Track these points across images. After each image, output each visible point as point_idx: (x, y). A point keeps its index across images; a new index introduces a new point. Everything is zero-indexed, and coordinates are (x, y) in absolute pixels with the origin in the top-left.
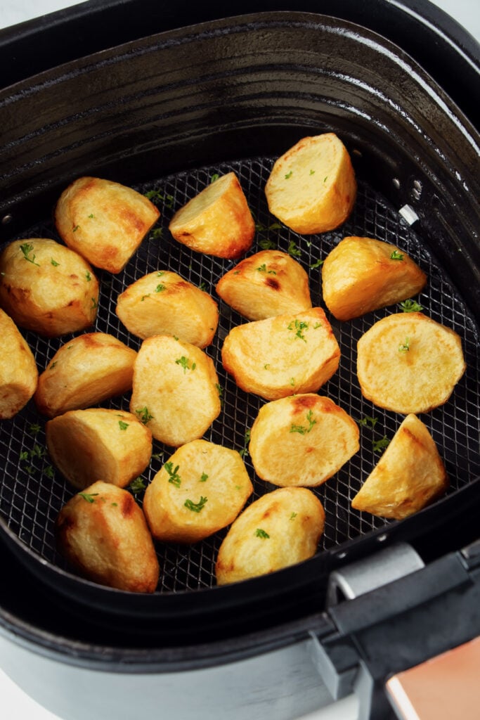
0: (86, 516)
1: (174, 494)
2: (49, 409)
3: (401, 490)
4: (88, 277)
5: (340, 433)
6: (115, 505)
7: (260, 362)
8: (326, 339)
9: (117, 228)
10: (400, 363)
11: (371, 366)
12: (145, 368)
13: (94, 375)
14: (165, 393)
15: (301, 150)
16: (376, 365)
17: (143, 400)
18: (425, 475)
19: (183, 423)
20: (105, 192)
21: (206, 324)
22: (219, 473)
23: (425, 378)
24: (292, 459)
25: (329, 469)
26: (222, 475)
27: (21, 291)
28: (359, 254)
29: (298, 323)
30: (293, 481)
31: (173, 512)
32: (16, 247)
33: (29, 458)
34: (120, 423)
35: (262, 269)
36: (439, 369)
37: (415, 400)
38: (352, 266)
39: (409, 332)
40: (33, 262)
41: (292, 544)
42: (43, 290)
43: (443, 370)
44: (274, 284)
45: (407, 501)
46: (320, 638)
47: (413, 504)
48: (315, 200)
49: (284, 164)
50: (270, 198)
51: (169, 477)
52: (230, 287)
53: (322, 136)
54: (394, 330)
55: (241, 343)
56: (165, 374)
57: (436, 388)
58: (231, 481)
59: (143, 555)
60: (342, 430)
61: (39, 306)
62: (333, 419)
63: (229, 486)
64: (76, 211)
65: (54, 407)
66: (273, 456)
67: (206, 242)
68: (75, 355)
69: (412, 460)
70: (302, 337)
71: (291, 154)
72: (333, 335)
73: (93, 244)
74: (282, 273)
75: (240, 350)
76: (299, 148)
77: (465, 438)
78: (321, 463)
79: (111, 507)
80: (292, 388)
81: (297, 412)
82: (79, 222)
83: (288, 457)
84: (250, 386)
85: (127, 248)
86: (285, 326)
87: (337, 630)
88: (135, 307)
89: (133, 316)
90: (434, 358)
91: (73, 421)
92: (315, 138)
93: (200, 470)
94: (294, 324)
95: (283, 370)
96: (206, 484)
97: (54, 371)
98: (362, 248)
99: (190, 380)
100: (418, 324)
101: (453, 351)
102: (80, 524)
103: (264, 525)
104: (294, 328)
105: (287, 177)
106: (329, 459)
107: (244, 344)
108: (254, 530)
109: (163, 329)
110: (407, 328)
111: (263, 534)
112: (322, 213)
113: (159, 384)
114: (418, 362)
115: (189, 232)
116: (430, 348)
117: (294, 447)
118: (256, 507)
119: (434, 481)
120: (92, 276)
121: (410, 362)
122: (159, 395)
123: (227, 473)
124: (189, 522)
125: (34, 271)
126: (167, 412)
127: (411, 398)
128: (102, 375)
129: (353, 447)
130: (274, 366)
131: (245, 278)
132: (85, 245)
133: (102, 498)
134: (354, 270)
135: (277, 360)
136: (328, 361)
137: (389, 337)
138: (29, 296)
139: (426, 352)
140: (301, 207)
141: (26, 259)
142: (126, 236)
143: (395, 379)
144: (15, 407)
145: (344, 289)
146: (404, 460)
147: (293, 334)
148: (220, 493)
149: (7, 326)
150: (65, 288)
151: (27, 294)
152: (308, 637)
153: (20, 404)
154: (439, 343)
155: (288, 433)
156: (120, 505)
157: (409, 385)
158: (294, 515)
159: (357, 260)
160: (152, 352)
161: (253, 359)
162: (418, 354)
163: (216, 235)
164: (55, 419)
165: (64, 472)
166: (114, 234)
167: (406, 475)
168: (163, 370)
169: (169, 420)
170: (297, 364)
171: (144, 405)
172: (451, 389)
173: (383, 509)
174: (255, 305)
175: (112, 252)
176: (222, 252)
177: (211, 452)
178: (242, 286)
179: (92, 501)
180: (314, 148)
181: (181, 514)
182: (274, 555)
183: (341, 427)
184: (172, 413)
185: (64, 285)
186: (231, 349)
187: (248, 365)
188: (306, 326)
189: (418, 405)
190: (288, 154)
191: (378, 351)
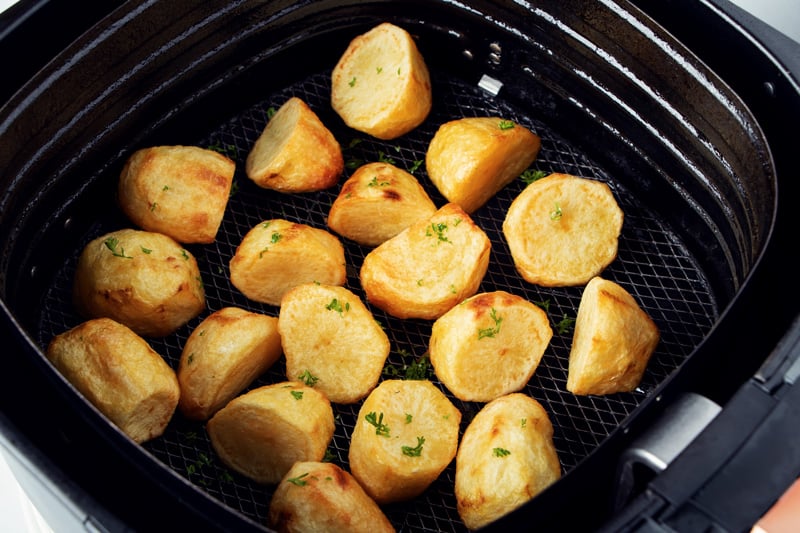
0: (303, 501)
1: (387, 445)
2: (202, 409)
3: (622, 356)
4: (184, 255)
5: (529, 324)
6: (329, 479)
7: (411, 280)
8: (471, 233)
9: (200, 193)
10: (556, 232)
11: (529, 245)
12: (292, 328)
13: (241, 354)
14: (322, 347)
15: (355, 53)
16: (533, 241)
17: (301, 364)
18: (638, 333)
19: (353, 374)
20: (170, 158)
21: (337, 260)
22: (420, 409)
23: (586, 240)
24: (488, 369)
25: (529, 366)
26: (424, 411)
27: (121, 292)
28: (468, 136)
29: (435, 226)
30: (497, 391)
31: (395, 465)
32: (94, 248)
33: (198, 470)
34: (293, 393)
35: (374, 184)
36: (597, 225)
37: (584, 265)
38: (466, 150)
39: (555, 196)
40: (123, 256)
41: (535, 451)
42: (146, 283)
43: (601, 225)
44: (393, 195)
45: (630, 366)
46: (656, 517)
47: (636, 368)
48: (396, 97)
49: (342, 74)
50: (341, 113)
51: (374, 429)
52: (343, 215)
53: (374, 30)
54: (540, 199)
55: (384, 268)
56: (316, 327)
57: (601, 246)
58: (436, 413)
59: (379, 522)
60: (529, 319)
61: (147, 302)
62: (518, 310)
63: (436, 419)
64: (147, 188)
65: (207, 405)
66: (469, 371)
67: (298, 177)
68: (212, 339)
69: (622, 322)
70: (446, 240)
71: (346, 60)
72: (477, 227)
73: (179, 218)
74: (393, 182)
75: (385, 274)
76: (353, 51)
77: (646, 289)
78: (519, 363)
79: (326, 483)
80: (455, 296)
81: (479, 315)
82: (154, 199)
83: (484, 366)
84: (409, 309)
85: (217, 210)
86: (422, 234)
87: (667, 504)
88: (253, 268)
89: (252, 279)
90: (589, 216)
91: (241, 408)
92: (367, 35)
93: (401, 411)
94: (431, 229)
95: (438, 281)
96: (412, 424)
97: (194, 366)
98: (467, 129)
99: (347, 324)
100: (562, 184)
101: (605, 202)
102: (300, 513)
103: (497, 443)
104: (433, 233)
105: (352, 84)
106: (526, 355)
107: (387, 267)
108: (491, 451)
109: (287, 285)
110: (552, 192)
111: (502, 453)
112: (408, 108)
113: (314, 339)
114: (575, 226)
115: (276, 172)
116: (582, 206)
117: (487, 354)
118: (475, 429)
119: (648, 336)
120: (187, 253)
121: (566, 228)
122: (316, 353)
123: (428, 406)
124: (415, 470)
125: (129, 265)
126: (332, 367)
127: (580, 265)
128: (249, 351)
129: (546, 334)
130: (428, 279)
131: (360, 198)
132: (169, 222)
133: (312, 477)
134: (472, 152)
135: (428, 273)
136: (482, 255)
137: (537, 209)
138: (132, 296)
139: (580, 212)
140: (383, 109)
141: (115, 255)
142: (212, 197)
143: (557, 251)
144: (163, 420)
145: (468, 176)
146: (615, 324)
147: (435, 239)
148: (431, 430)
149: (125, 333)
150: (168, 273)
151: (129, 293)
152: (643, 522)
153: (168, 414)
154: (588, 198)
155: (476, 342)
156: (334, 478)
157: (573, 252)
158: (524, 422)
159: (468, 142)
160: (295, 308)
161: (402, 280)
162: (571, 217)
163: (306, 165)
164: (216, 415)
165: (243, 472)
166: (198, 199)
167: (623, 338)
168: (313, 324)
169: (336, 375)
170: (451, 269)
171: (304, 368)
172: (616, 243)
173: (607, 385)
174: (373, 227)
175: (201, 220)
176: (318, 182)
177: (403, 390)
178: (357, 210)
179: (304, 483)
180: (369, 45)
181: (403, 464)
182: (523, 469)
183: (528, 316)
184: (338, 367)
185: (165, 271)
186: (374, 278)
187: (400, 288)
188: (445, 227)
189: (589, 270)
190: (342, 61)
191: (531, 227)
